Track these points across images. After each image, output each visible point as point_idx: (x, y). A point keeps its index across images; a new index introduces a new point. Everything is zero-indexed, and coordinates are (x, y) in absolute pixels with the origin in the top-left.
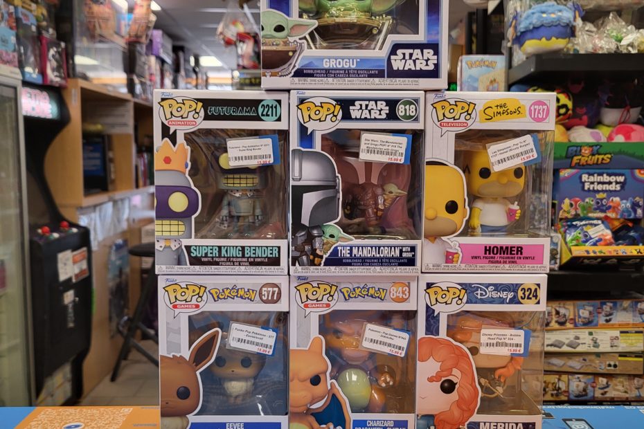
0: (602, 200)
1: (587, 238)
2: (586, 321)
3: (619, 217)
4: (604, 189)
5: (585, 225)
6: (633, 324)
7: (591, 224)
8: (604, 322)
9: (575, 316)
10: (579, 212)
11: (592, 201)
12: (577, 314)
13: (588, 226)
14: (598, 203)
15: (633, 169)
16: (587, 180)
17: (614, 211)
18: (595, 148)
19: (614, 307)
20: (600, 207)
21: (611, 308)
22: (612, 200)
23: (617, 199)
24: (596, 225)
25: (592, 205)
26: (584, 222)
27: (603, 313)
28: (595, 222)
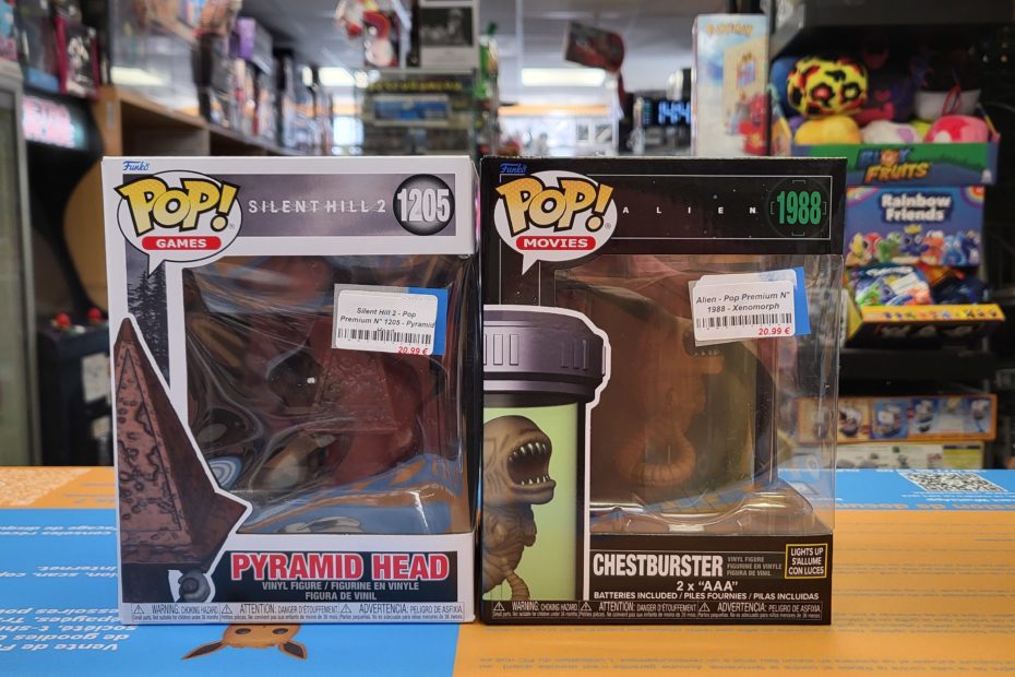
0: (914, 235)
1: (888, 296)
2: (890, 429)
3: (941, 262)
4: (917, 218)
5: (887, 275)
6: (965, 436)
7: (896, 274)
8: (918, 432)
9: (871, 422)
10: (878, 255)
11: (898, 237)
12: (874, 419)
13: (892, 277)
14: (907, 241)
15: (963, 185)
16: (889, 204)
17: (933, 254)
18: (904, 153)
19: (934, 409)
20: (911, 248)
21: (929, 409)
22: (930, 236)
23: (938, 235)
24: (903, 275)
25: (898, 245)
26: (884, 271)
27: (917, 418)
28: (902, 270)
